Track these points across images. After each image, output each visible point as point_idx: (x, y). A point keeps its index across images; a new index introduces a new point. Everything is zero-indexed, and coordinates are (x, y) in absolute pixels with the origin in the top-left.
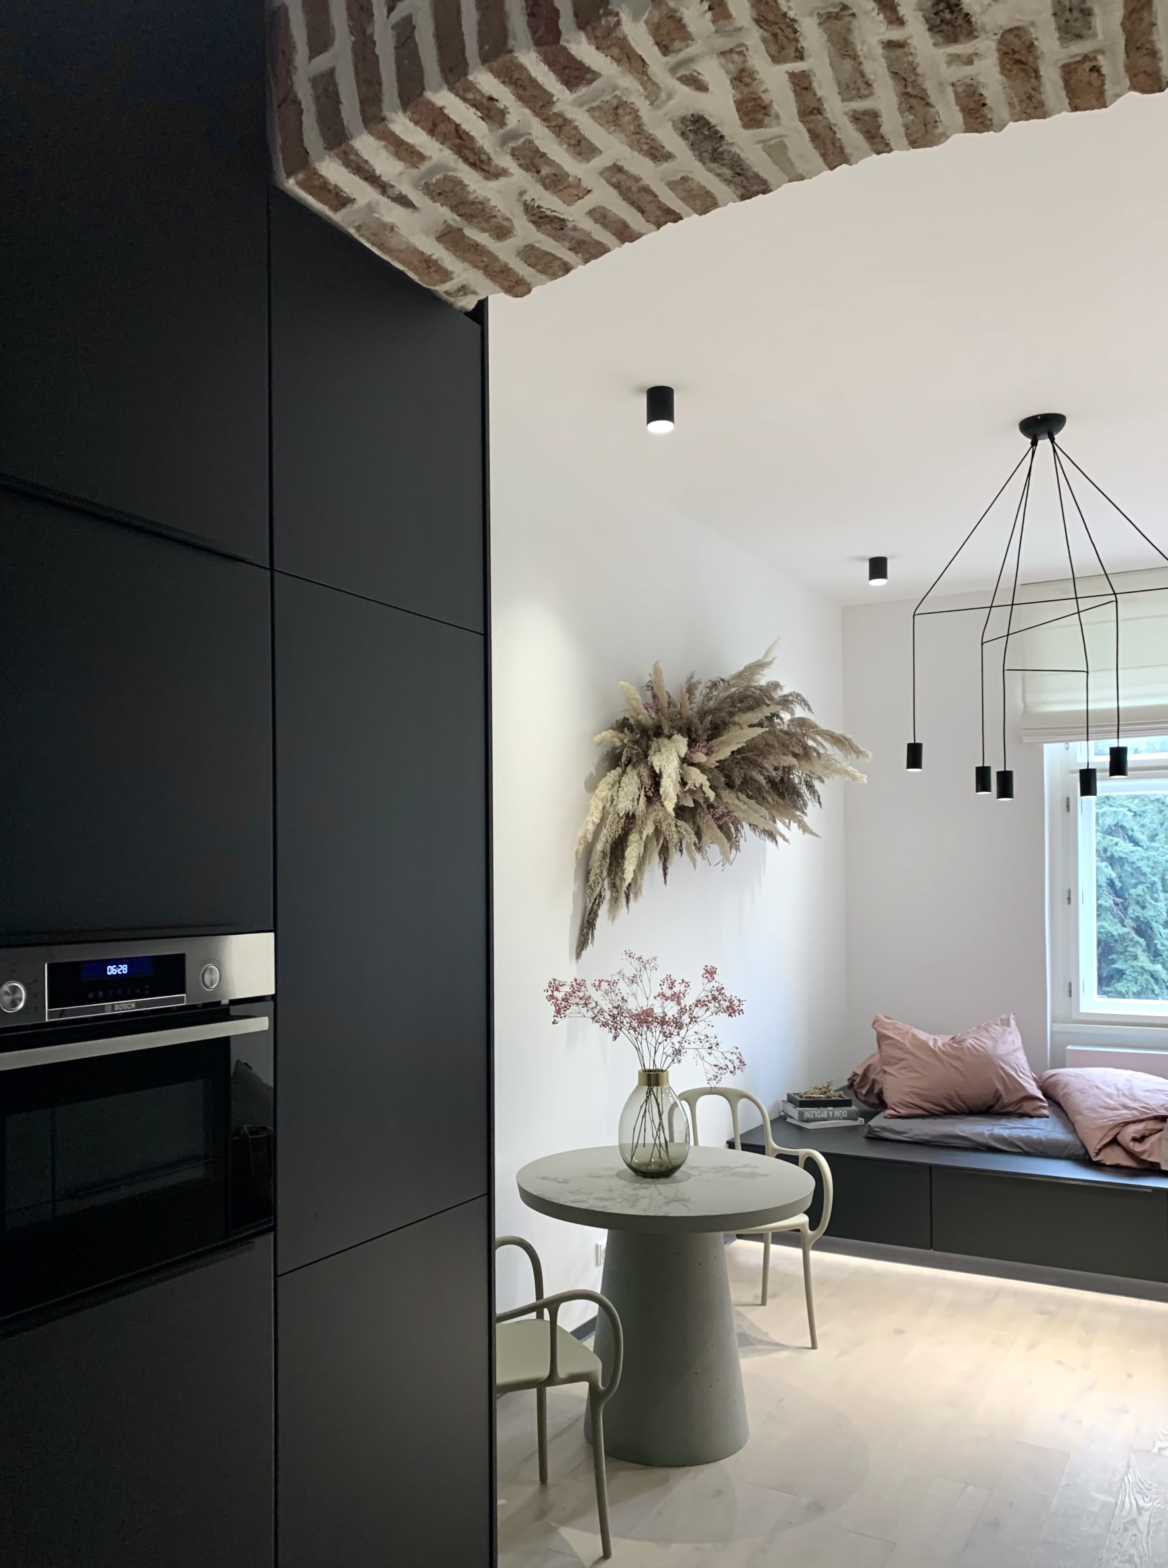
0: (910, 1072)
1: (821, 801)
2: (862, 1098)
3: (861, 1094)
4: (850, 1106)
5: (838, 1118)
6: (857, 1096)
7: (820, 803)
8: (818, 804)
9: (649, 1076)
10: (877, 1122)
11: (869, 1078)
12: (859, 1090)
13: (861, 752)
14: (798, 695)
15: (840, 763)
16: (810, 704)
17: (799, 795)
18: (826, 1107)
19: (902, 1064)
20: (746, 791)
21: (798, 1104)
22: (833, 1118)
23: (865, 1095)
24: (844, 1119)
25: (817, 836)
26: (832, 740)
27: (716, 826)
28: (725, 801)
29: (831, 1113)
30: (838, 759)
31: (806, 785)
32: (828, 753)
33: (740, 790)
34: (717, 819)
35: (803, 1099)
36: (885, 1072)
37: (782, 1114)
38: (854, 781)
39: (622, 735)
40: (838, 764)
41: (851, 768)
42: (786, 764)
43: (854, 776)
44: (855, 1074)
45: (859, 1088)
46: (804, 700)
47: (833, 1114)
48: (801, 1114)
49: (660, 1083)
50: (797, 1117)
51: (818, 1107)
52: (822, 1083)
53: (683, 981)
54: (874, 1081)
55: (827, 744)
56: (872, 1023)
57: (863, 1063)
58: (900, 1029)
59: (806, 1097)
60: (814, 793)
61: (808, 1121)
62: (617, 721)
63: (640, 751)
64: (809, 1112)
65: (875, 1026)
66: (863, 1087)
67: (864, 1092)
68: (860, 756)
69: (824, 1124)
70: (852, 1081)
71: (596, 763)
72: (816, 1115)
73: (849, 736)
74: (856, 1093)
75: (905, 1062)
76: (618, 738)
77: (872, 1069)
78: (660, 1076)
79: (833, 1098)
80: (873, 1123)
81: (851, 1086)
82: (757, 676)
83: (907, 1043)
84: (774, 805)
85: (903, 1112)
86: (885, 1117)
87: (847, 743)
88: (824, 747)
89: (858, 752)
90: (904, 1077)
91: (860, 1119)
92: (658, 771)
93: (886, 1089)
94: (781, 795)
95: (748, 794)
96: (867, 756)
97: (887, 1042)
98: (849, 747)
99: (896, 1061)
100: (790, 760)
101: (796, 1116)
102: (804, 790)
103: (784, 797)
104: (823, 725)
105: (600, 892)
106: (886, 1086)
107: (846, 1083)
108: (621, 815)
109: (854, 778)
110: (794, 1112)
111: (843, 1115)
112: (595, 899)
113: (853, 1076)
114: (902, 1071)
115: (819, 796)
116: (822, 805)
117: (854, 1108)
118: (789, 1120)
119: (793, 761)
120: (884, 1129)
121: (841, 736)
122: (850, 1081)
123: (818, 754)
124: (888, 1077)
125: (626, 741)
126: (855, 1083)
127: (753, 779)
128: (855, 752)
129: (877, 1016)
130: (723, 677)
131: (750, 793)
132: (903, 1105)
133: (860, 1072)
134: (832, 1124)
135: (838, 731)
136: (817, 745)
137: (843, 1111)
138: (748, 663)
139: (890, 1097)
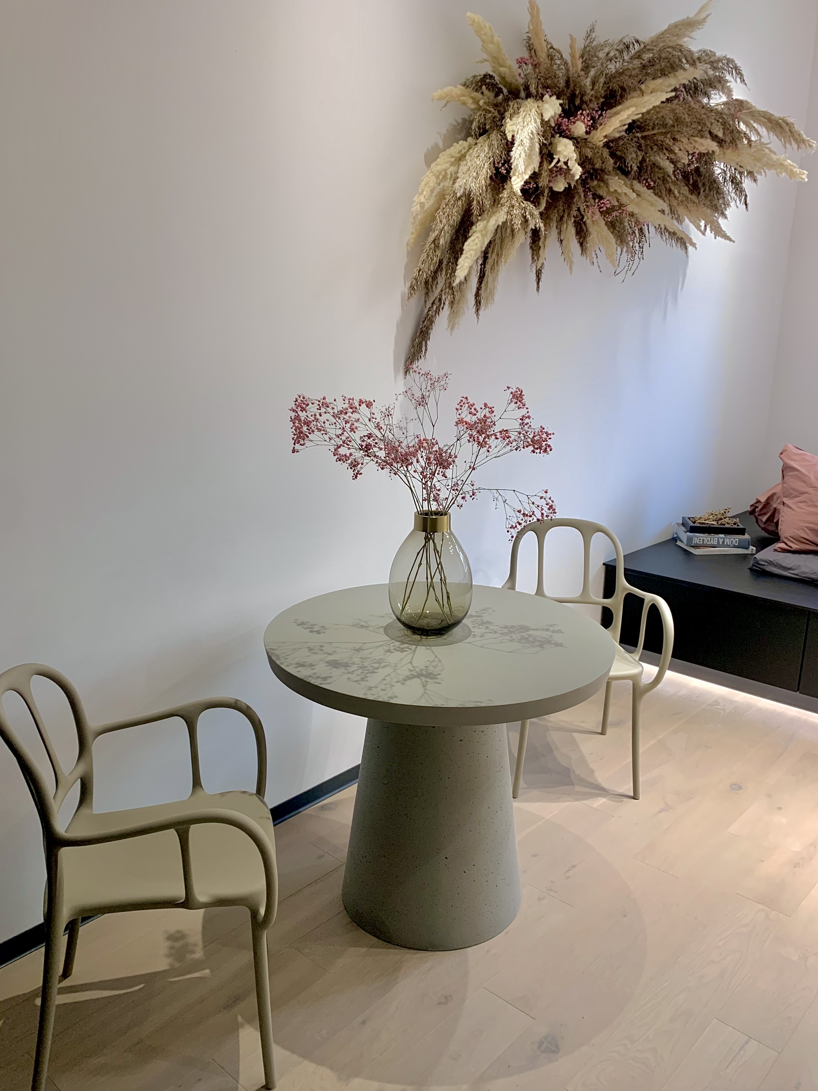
0: (809, 506)
1: (748, 202)
2: (762, 525)
3: (762, 521)
4: (744, 534)
5: (729, 546)
6: (757, 522)
7: (746, 205)
8: (744, 206)
9: (425, 520)
10: (767, 554)
11: (771, 506)
12: (759, 517)
13: (804, 141)
14: (730, 61)
15: (775, 153)
16: (743, 72)
17: (719, 192)
18: (718, 534)
19: (802, 498)
20: (647, 180)
21: (689, 528)
22: (723, 545)
23: (765, 523)
24: (735, 547)
25: (730, 240)
26: (769, 124)
27: (604, 222)
28: (612, 190)
29: (721, 541)
30: (773, 149)
31: (732, 182)
32: (762, 140)
33: (638, 178)
34: (605, 213)
35: (695, 525)
36: (784, 503)
37: (675, 536)
38: (791, 178)
39: (478, 95)
40: (773, 156)
41: (789, 161)
42: (703, 150)
43: (791, 171)
44: (758, 502)
45: (759, 515)
46: (736, 68)
47: (724, 542)
48: (690, 539)
49: (439, 528)
50: (685, 541)
51: (709, 533)
52: (718, 510)
53: (486, 405)
54: (775, 509)
55: (763, 131)
56: (780, 452)
57: (768, 491)
58: (808, 461)
59: (700, 523)
60: (741, 192)
61: (696, 547)
62: (475, 77)
63: (496, 114)
64: (699, 538)
65: (781, 456)
66: (765, 514)
67: (764, 519)
68: (803, 146)
69: (713, 551)
70: (754, 506)
71: (444, 131)
72: (706, 542)
73: (791, 120)
74: (757, 519)
75: (806, 495)
76: (472, 98)
77: (775, 497)
78: (439, 523)
79: (727, 526)
80: (760, 556)
81: (752, 512)
82: (686, 39)
83: (812, 477)
84: (682, 201)
85: (795, 546)
86: (775, 550)
87: (787, 128)
88: (758, 134)
89: (800, 141)
90: (803, 510)
91: (751, 547)
92: (509, 138)
93: (782, 521)
94: (695, 189)
95: (650, 185)
96: (811, 146)
97: (791, 473)
98: (789, 134)
99: (797, 494)
100: (709, 145)
101: (685, 539)
102: (728, 188)
103: (699, 193)
104: (759, 105)
105: (441, 295)
106: (783, 519)
107: (749, 509)
108: (458, 195)
109: (792, 174)
110: (684, 535)
111: (734, 542)
112: (433, 303)
113: (756, 503)
114: (802, 505)
115: (746, 196)
116: (749, 206)
117: (747, 536)
118: (679, 543)
119: (713, 146)
120: (770, 563)
121: (780, 119)
122: (753, 508)
123: (749, 141)
124: (786, 509)
125: (481, 103)
126: (757, 510)
127: (655, 165)
128: (796, 140)
129: (786, 445)
130: (640, 39)
131: (652, 183)
132: (795, 539)
133: (763, 500)
134: (720, 551)
135: (777, 113)
136: (750, 131)
137: (735, 539)
138: (673, 21)
139: (785, 530)
